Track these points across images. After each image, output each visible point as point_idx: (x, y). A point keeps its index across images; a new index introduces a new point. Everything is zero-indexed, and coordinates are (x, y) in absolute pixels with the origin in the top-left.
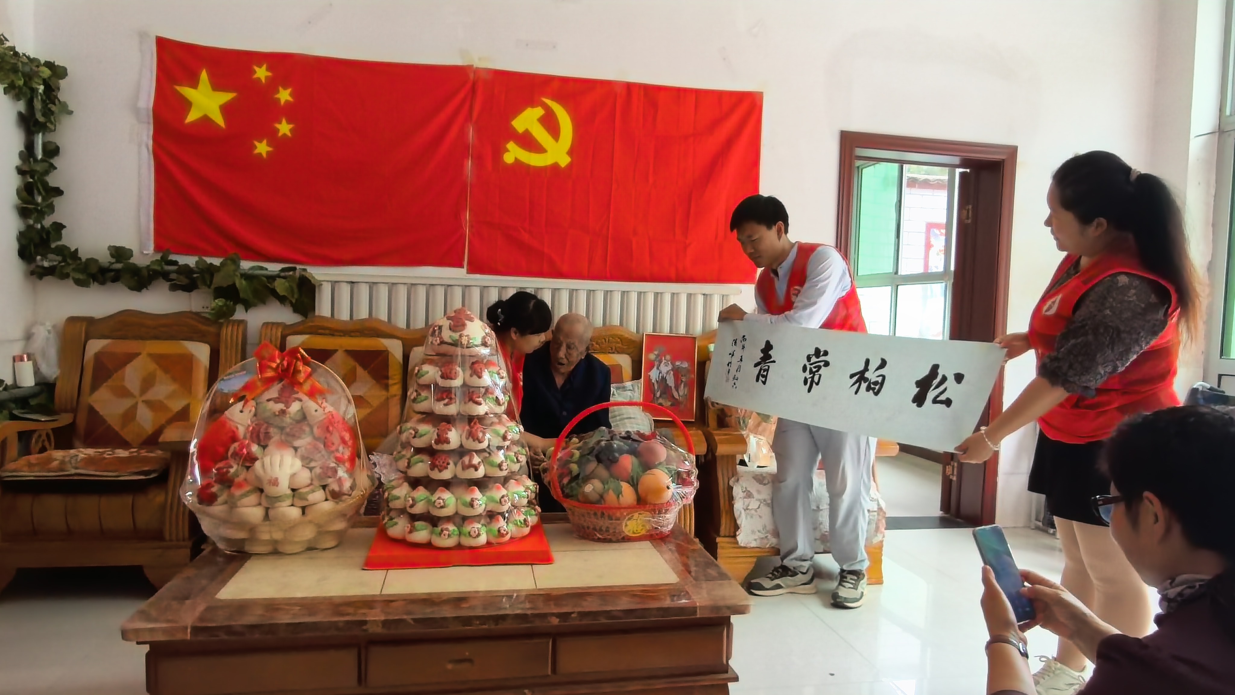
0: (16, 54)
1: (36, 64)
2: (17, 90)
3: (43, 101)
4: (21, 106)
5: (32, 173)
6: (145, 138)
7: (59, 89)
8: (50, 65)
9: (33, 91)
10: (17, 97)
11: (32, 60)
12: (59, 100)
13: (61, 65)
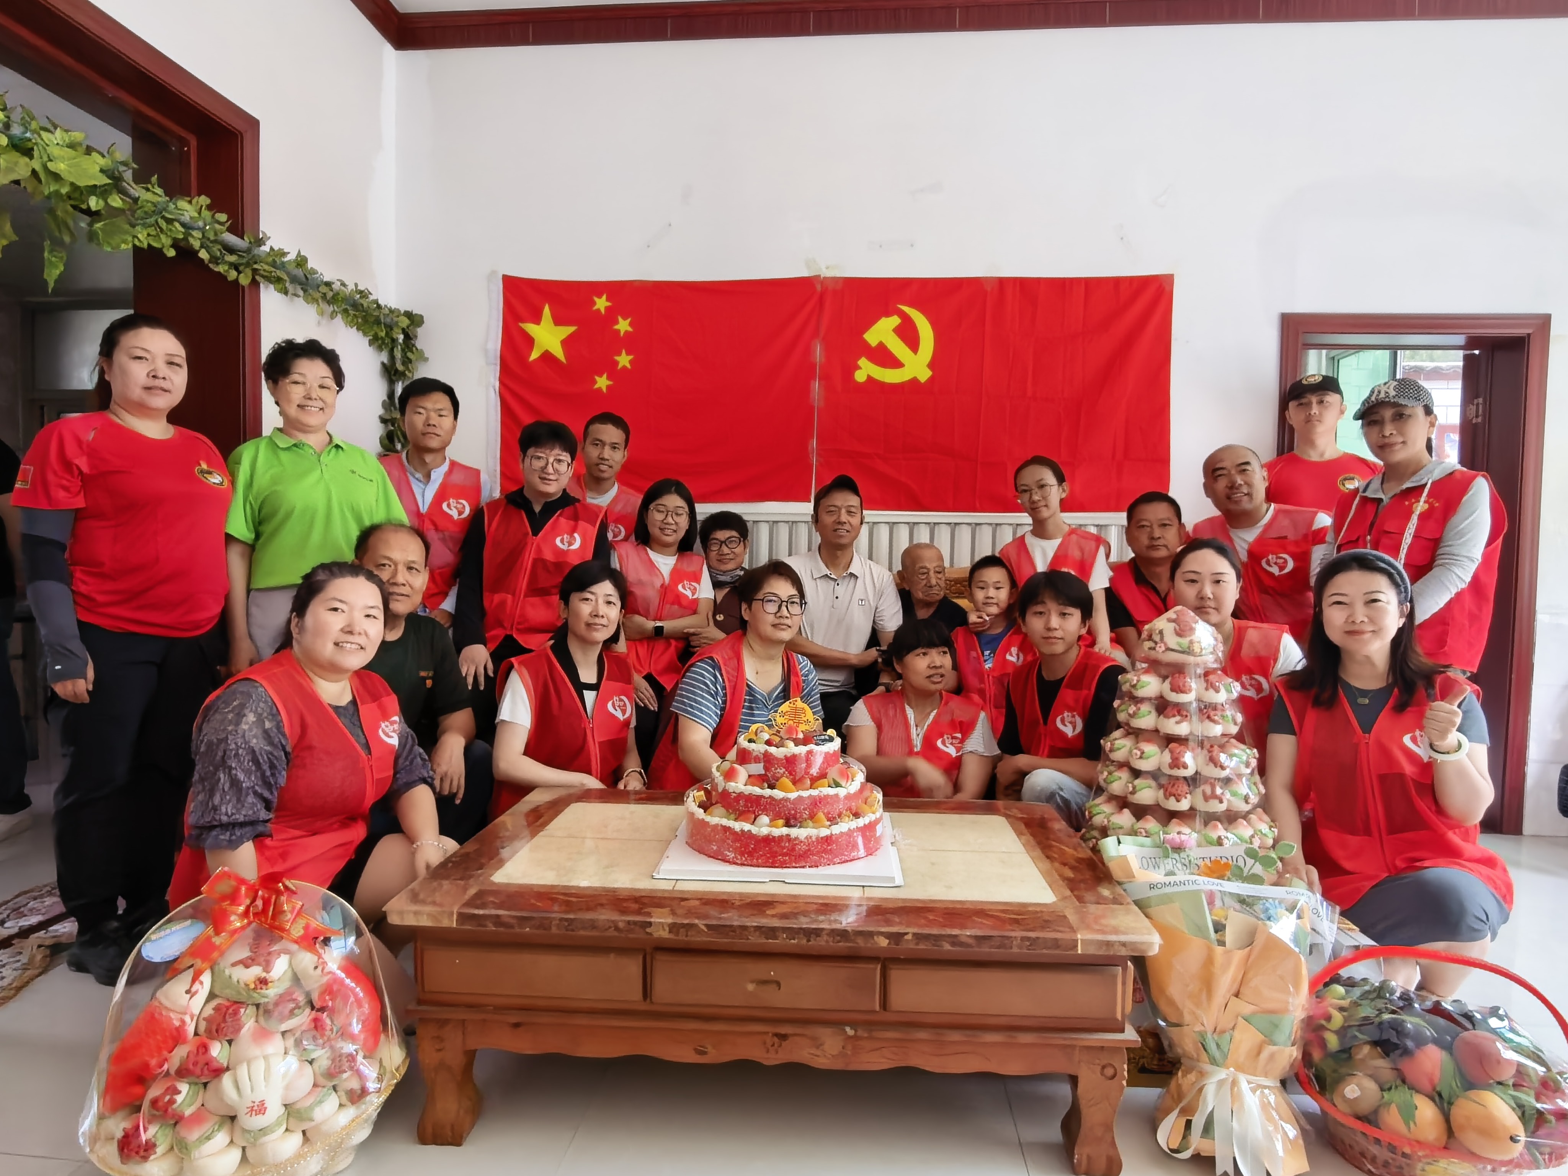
0: (379, 306)
1: (395, 314)
2: (380, 342)
3: (403, 350)
4: (384, 357)
5: (393, 421)
6: (492, 380)
7: (416, 337)
8: (409, 315)
9: (394, 341)
10: (380, 349)
11: (391, 311)
12: (417, 349)
13: (419, 313)
